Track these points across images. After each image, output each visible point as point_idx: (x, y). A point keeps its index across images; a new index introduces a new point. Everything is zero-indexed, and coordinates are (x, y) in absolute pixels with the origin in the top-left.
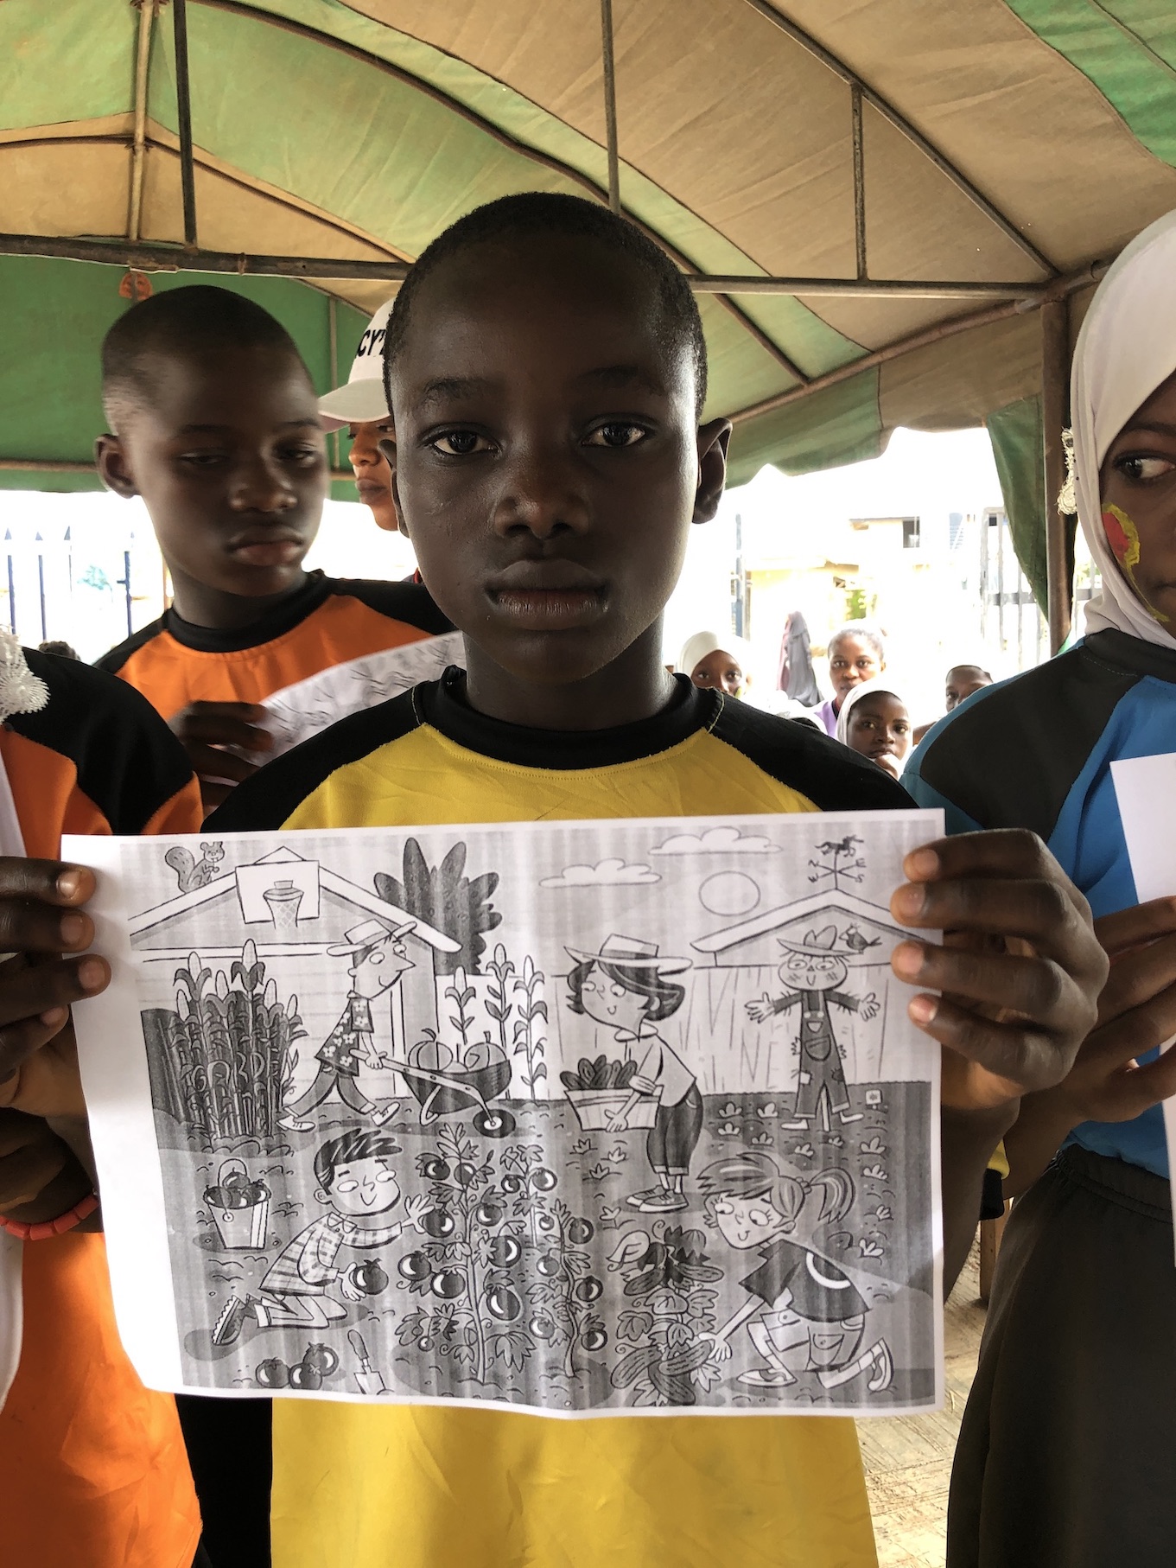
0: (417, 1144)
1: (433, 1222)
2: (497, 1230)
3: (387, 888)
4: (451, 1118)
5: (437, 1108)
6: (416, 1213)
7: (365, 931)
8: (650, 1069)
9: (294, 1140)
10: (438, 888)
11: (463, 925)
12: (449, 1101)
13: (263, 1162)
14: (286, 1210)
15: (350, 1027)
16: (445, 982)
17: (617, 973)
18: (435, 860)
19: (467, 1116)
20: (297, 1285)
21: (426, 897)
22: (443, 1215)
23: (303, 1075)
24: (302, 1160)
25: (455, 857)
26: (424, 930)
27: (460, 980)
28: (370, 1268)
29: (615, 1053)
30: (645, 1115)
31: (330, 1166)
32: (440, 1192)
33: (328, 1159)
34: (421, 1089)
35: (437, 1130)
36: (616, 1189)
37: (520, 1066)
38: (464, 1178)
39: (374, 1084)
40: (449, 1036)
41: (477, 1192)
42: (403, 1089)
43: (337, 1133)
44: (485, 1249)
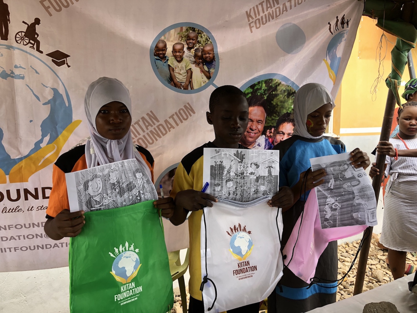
0: (235, 180)
1: (236, 188)
2: (242, 189)
3: (235, 155)
4: (238, 177)
5: (237, 176)
6: (235, 187)
7: (232, 159)
8: (256, 173)
9: (224, 179)
10: (239, 155)
11: (241, 159)
12: (238, 176)
13: (221, 182)
14: (222, 187)
15: (230, 168)
16: (239, 164)
17: (254, 164)
18: (239, 152)
19: (240, 177)
20: (222, 195)
21: (238, 156)
22: (237, 187)
23: (225, 172)
24: (224, 181)
25: (241, 152)
26: (238, 159)
27: (240, 164)
28: (229, 193)
29: (253, 172)
30: (255, 178)
31: (227, 182)
32: (237, 185)
33: (227, 181)
34: (236, 174)
35: (237, 178)
36: (252, 184)
37: (245, 172)
38: (239, 183)
39: (232, 174)
40: (239, 169)
41: (240, 185)
42: (234, 174)
43: (228, 179)
44: (240, 191)
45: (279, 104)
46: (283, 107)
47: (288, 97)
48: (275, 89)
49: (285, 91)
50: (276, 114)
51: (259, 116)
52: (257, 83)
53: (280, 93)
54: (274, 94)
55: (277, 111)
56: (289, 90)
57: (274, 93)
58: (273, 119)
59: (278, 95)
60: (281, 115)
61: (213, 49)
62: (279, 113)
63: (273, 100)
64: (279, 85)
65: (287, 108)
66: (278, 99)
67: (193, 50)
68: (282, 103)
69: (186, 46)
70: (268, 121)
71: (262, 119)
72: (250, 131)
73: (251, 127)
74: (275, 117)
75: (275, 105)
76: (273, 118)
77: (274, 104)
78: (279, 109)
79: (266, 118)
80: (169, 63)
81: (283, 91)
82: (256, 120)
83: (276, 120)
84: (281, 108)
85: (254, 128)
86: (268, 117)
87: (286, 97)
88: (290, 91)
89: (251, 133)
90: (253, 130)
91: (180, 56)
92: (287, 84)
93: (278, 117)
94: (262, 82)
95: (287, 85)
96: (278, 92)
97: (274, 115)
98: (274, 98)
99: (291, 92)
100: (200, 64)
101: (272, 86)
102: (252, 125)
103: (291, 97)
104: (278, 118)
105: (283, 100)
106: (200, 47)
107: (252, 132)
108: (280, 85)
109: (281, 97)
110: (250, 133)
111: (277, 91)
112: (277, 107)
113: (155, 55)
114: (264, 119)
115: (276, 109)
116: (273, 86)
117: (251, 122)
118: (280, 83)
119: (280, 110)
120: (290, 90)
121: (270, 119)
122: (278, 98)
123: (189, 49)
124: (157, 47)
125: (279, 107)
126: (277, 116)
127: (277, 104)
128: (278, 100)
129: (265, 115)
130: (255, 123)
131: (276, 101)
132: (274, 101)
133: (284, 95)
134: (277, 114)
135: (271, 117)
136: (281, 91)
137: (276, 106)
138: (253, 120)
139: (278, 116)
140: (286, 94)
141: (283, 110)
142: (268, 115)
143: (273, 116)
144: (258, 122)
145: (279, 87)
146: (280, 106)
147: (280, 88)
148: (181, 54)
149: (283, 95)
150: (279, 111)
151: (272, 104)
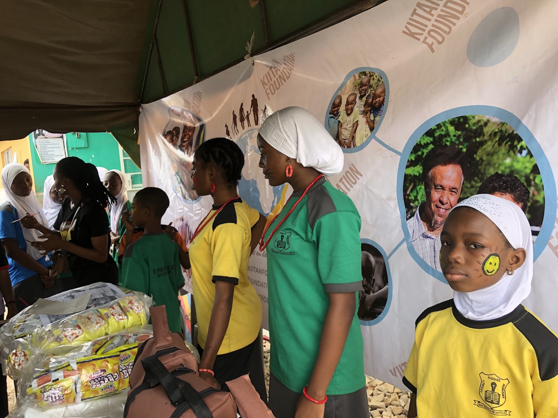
45: (485, 158)
46: (489, 164)
47: (500, 145)
48: (479, 132)
49: (495, 134)
50: (478, 177)
51: (453, 181)
52: (436, 127)
53: (488, 138)
54: (479, 142)
55: (480, 170)
56: (504, 131)
57: (478, 139)
58: (472, 187)
59: (485, 143)
60: (485, 178)
61: (385, 89)
62: (482, 174)
63: (476, 153)
64: (486, 124)
65: (497, 165)
66: (485, 149)
67: (364, 99)
68: (489, 157)
69: (358, 95)
70: (466, 190)
71: (457, 186)
72: (440, 205)
73: (441, 199)
74: (476, 182)
75: (478, 161)
76: (473, 183)
77: (478, 158)
78: (483, 167)
79: (463, 184)
80: (340, 119)
81: (493, 135)
82: (449, 187)
83: (476, 187)
84: (486, 165)
85: (445, 200)
86: (466, 182)
87: (496, 144)
88: (506, 132)
89: (441, 208)
90: (443, 204)
91: (352, 107)
92: (501, 121)
93: (481, 182)
94: (444, 125)
95: (501, 123)
96: (486, 138)
97: (476, 178)
98: (478, 149)
99: (507, 134)
100: (367, 113)
101: (472, 129)
102: (443, 195)
103: (505, 142)
104: (480, 184)
105: (492, 151)
106: (372, 92)
107: (443, 206)
108: (489, 125)
109: (489, 146)
110: (439, 207)
111: (484, 135)
112: (481, 164)
113: (330, 114)
114: (460, 186)
115: (480, 167)
116: (474, 128)
117: (442, 191)
118: (488, 121)
119: (485, 169)
120: (506, 130)
121: (469, 186)
122: (484, 147)
123: (361, 97)
124: (334, 104)
125: (484, 164)
126: (479, 181)
127: (481, 159)
128: (484, 152)
129: (461, 178)
130: (446, 192)
131: (481, 154)
132: (478, 153)
133: (495, 140)
134: (480, 176)
135: (470, 182)
136: (491, 135)
137: (480, 162)
138: (444, 187)
139: (481, 180)
140: (497, 139)
141: (489, 169)
142: (465, 179)
143: (474, 181)
144: (451, 191)
145: (487, 127)
146: (486, 163)
147: (487, 130)
148: (352, 106)
149: (492, 141)
150: (482, 171)
151: (475, 159)
